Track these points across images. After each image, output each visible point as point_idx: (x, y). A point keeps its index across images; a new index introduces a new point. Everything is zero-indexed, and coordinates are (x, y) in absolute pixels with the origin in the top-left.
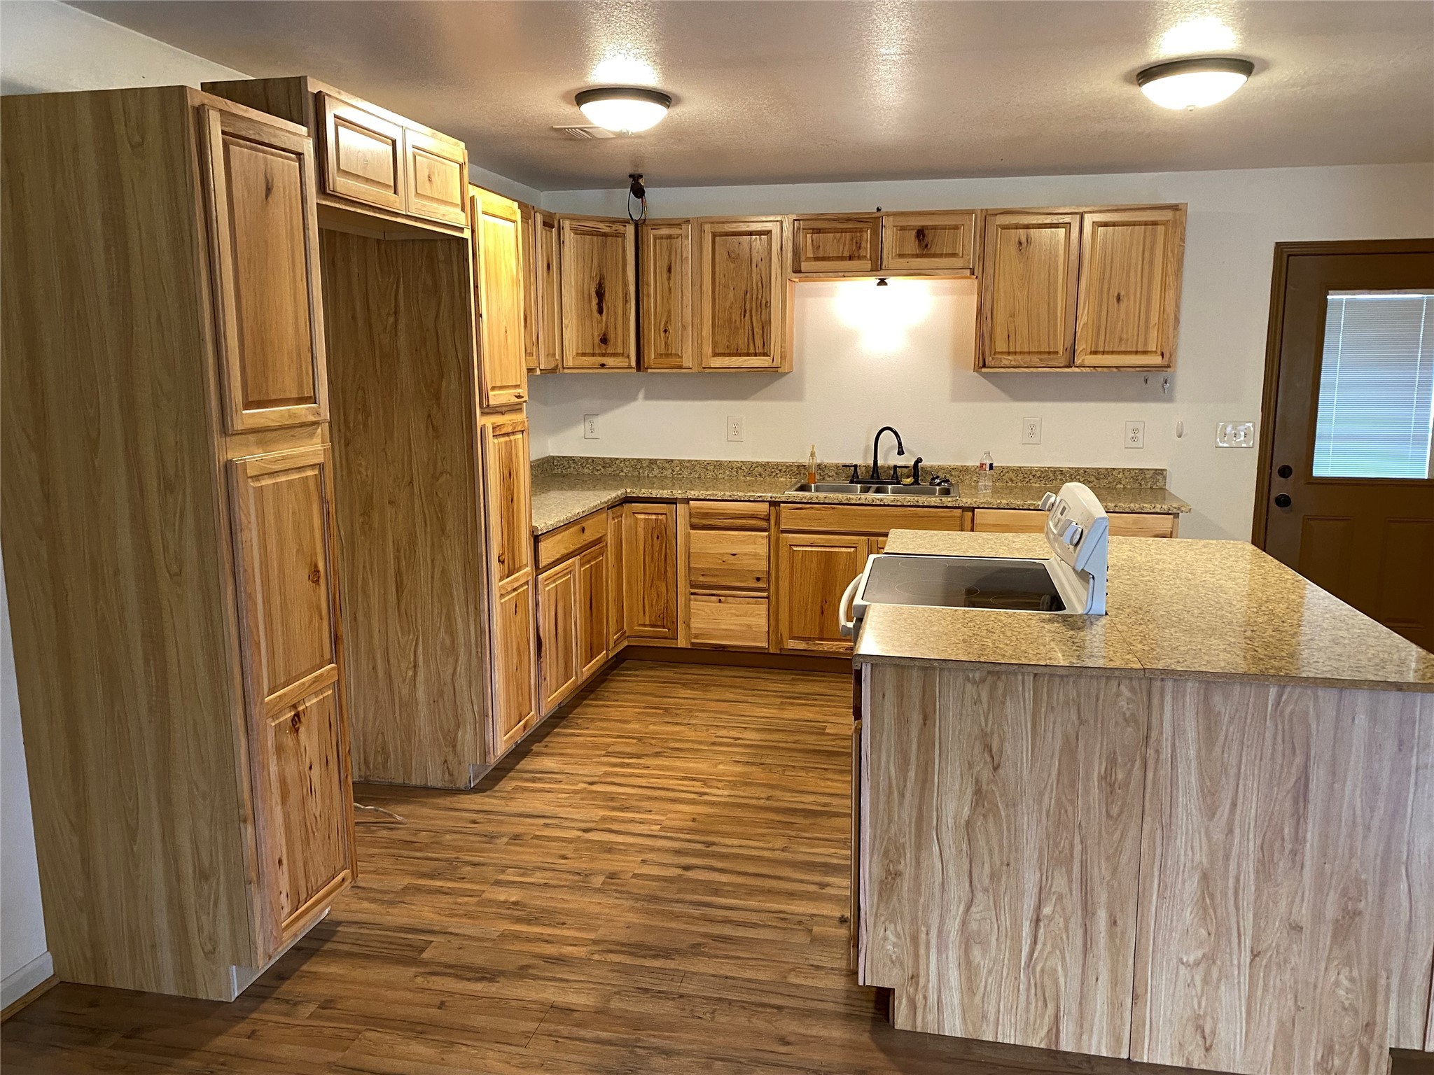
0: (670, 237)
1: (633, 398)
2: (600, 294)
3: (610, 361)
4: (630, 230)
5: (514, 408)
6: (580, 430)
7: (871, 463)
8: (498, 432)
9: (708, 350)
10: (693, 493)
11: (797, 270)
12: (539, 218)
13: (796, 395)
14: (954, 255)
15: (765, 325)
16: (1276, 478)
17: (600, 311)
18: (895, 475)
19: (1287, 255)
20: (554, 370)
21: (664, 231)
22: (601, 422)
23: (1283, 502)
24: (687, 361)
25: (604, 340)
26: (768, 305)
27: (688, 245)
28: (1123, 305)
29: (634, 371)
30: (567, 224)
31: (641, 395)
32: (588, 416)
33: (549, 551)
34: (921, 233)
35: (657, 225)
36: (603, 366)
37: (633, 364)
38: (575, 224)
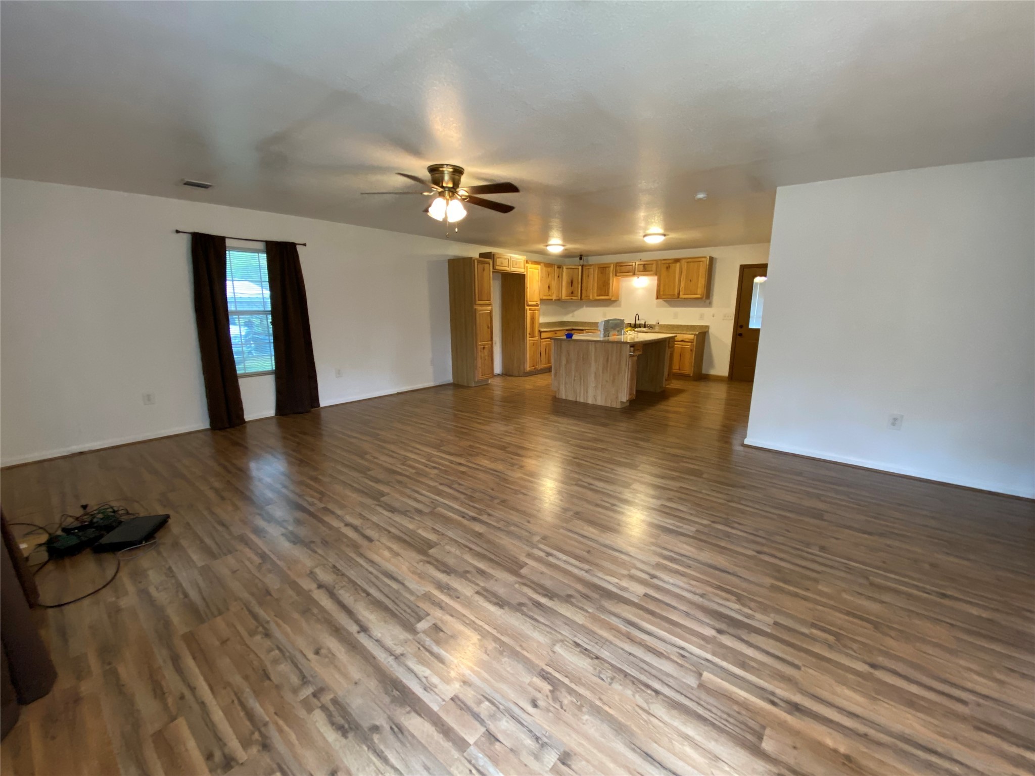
0: (589, 269)
1: (583, 307)
2: (572, 283)
3: (573, 298)
4: (580, 268)
5: (537, 305)
6: (571, 315)
7: (634, 323)
8: (530, 309)
9: (596, 295)
10: (587, 328)
11: (616, 275)
12: (556, 266)
13: (619, 306)
14: (652, 271)
15: (609, 288)
16: (739, 329)
17: (572, 286)
18: (640, 326)
19: (743, 268)
20: (559, 300)
21: (588, 267)
22: (576, 313)
23: (740, 335)
24: (591, 298)
25: (572, 293)
26: (609, 284)
27: (592, 270)
28: (692, 282)
29: (580, 300)
30: (565, 267)
31: (585, 306)
32: (573, 311)
33: (544, 335)
34: (644, 265)
35: (586, 266)
36: (572, 299)
37: (579, 298)
38: (567, 267)
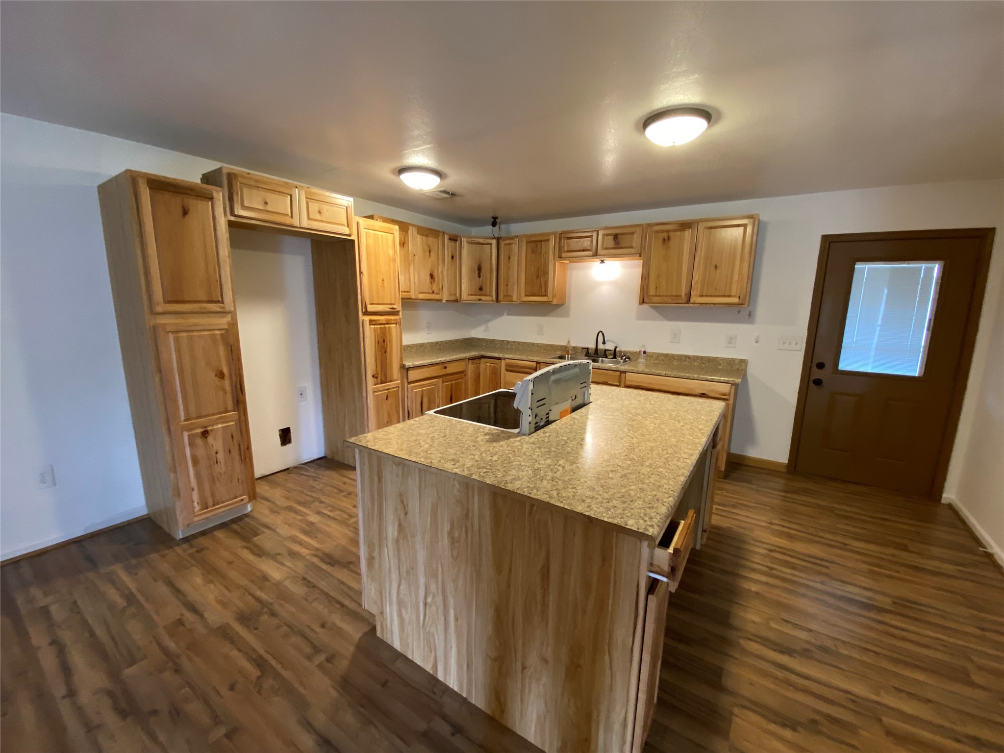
0: (510, 244)
1: (502, 314)
2: (479, 269)
3: (483, 298)
4: (494, 242)
7: (594, 347)
9: (523, 293)
10: (507, 356)
11: (560, 257)
12: (446, 237)
13: (566, 315)
14: (631, 247)
15: (546, 283)
16: (814, 369)
17: (479, 276)
18: (605, 353)
19: (830, 243)
20: (456, 301)
21: (508, 242)
22: (491, 324)
23: (818, 382)
24: (515, 299)
25: (481, 289)
26: (548, 273)
27: (515, 248)
28: (718, 271)
29: (495, 302)
30: (464, 240)
31: (505, 314)
34: (616, 237)
35: (505, 239)
36: (480, 300)
37: (494, 299)
38: (469, 240)
